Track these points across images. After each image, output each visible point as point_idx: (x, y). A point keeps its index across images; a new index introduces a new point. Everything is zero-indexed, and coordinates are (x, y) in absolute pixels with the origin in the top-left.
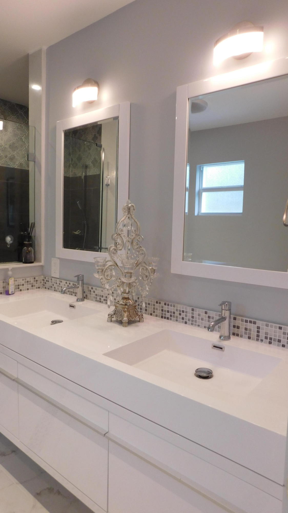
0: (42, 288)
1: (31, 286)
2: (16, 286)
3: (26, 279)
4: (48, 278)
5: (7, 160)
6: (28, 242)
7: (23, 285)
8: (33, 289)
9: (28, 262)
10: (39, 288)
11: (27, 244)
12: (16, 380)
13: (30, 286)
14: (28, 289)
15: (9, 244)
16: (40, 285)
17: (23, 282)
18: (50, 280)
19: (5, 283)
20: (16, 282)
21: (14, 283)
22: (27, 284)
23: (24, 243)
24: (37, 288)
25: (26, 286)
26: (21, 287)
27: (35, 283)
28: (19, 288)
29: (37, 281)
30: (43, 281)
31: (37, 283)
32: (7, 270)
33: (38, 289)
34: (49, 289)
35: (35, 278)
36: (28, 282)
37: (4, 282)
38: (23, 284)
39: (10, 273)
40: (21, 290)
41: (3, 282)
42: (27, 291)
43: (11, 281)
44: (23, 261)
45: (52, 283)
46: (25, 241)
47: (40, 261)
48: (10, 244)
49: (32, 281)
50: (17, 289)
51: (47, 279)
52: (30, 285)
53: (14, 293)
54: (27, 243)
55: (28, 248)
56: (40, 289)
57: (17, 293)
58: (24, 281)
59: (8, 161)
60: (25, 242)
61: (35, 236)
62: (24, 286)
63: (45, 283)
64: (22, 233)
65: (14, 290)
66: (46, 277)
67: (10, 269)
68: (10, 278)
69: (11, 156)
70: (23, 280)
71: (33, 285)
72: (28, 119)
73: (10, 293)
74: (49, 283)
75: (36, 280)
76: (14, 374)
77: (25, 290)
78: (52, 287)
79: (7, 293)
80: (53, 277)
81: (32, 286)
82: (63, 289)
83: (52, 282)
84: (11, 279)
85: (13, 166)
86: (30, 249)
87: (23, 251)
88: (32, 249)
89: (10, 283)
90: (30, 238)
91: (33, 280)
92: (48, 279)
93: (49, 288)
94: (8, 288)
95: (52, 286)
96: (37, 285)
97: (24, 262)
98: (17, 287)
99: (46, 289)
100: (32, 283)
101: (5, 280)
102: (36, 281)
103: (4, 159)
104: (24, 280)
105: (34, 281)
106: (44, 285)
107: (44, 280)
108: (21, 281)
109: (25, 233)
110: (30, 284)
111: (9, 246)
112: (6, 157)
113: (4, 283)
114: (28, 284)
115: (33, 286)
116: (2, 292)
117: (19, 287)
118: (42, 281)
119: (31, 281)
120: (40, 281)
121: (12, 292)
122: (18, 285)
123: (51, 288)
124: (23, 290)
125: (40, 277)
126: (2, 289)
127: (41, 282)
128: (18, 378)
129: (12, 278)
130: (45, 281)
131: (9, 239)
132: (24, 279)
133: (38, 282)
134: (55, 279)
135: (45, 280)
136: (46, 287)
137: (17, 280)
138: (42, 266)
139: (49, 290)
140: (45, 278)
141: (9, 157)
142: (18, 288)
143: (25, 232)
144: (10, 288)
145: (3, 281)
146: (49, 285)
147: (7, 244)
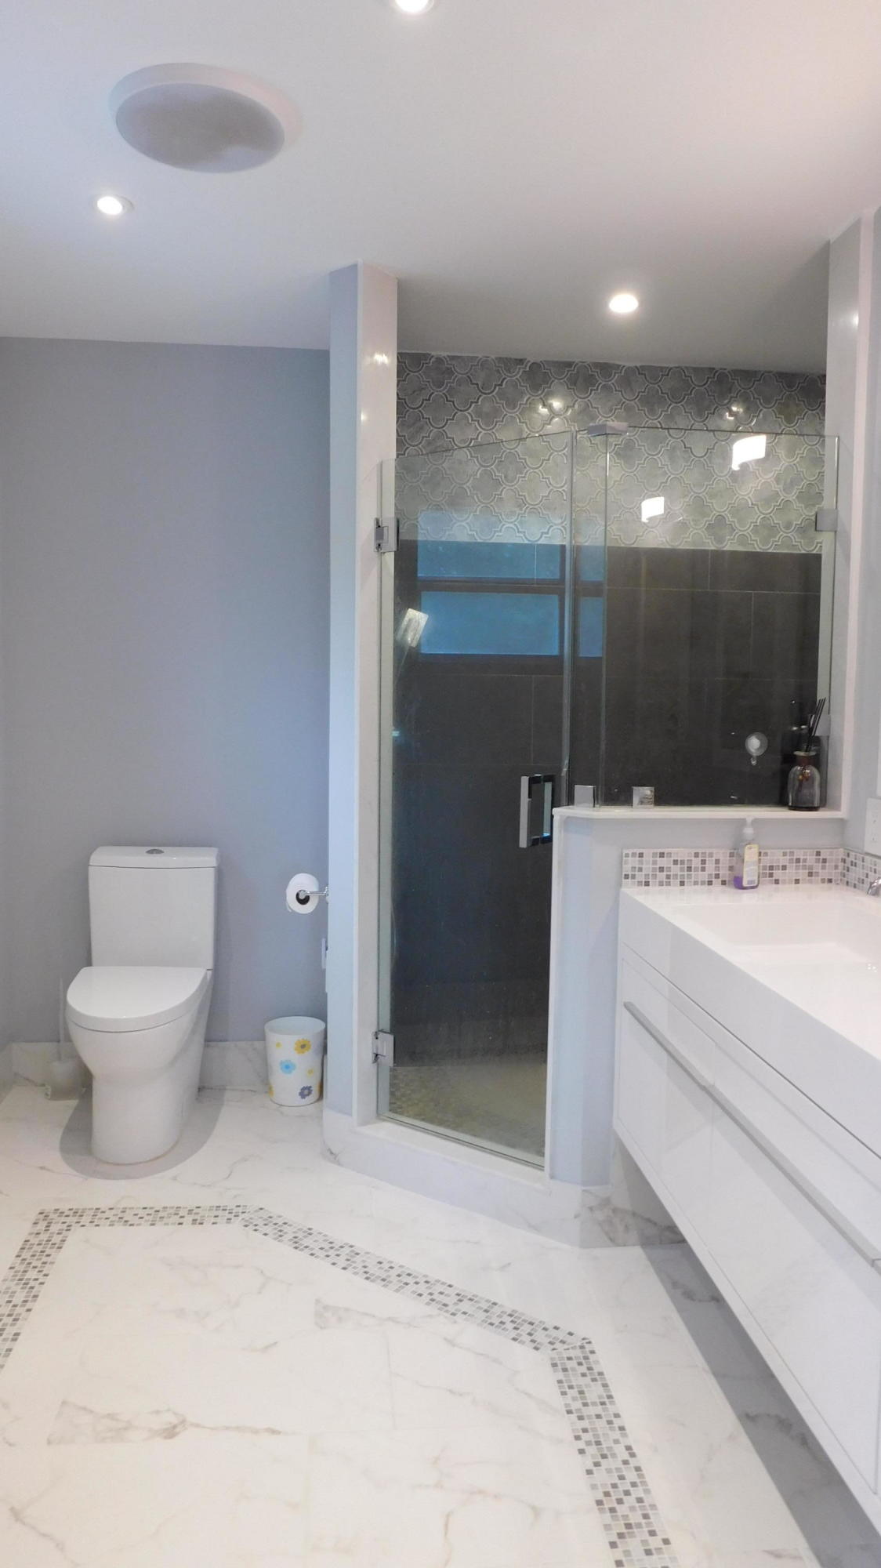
0: (839, 882)
1: (807, 875)
2: (764, 868)
3: (793, 852)
4: (856, 856)
5: (789, 535)
6: (806, 751)
7: (784, 868)
8: (810, 882)
9: (802, 808)
10: (830, 881)
11: (802, 756)
12: (707, 1090)
13: (802, 874)
14: (799, 880)
15: (754, 755)
16: (834, 874)
17: (784, 861)
18: (859, 862)
19: (734, 858)
20: (766, 858)
21: (760, 860)
22: (794, 868)
23: (795, 756)
24: (823, 881)
25: (791, 871)
26: (778, 874)
27: (817, 868)
28: (771, 875)
29: (824, 861)
30: (843, 864)
31: (823, 868)
32: (742, 823)
33: (826, 885)
34: (855, 886)
35: (818, 854)
36: (798, 860)
37: (733, 853)
38: (784, 864)
39: (749, 831)
40: (777, 882)
41: (730, 853)
42: (794, 885)
43: (750, 854)
44: (790, 804)
45: (865, 871)
46: (800, 750)
47: (837, 808)
48: (757, 757)
49: (811, 859)
50: (768, 878)
51: (852, 858)
52: (803, 869)
53: (755, 885)
54: (802, 754)
55: (804, 769)
56: (833, 885)
57: (767, 888)
58: (788, 857)
59: (793, 538)
60: (797, 753)
61: (828, 737)
62: (787, 871)
63: (848, 871)
64: (795, 728)
65: (756, 878)
66: (851, 853)
67: (749, 820)
68: (749, 844)
69: (801, 524)
70: (785, 854)
71: (814, 871)
72: (824, 415)
73: (745, 884)
74: (857, 869)
75: (823, 859)
76: (708, 1076)
77: (790, 882)
78: (863, 883)
79: (738, 883)
80: (868, 854)
81: (810, 874)
82: (874, 883)
83: (863, 869)
84: (750, 848)
85: (807, 549)
86: (808, 771)
87: (791, 776)
88: (815, 771)
89: (746, 858)
90: (813, 741)
91: (815, 857)
92: (856, 859)
93: (856, 882)
94: (742, 870)
95: (865, 879)
96: (825, 874)
97: (791, 806)
98: (768, 872)
99: (849, 888)
100: (811, 867)
101: (735, 849)
102: (821, 861)
103: (782, 533)
104: (788, 854)
105: (818, 861)
106: (844, 876)
107: (844, 861)
108: (777, 857)
109: (802, 729)
110: (804, 867)
111: (754, 763)
112: (788, 526)
113: (733, 856)
114: (797, 868)
115: (814, 874)
116: (727, 879)
117: (772, 873)
118: (841, 865)
119: (806, 859)
120: (834, 864)
121: (752, 882)
122: (771, 868)
123: (861, 885)
124: (784, 882)
125: (835, 850)
126: (728, 872)
127: (836, 867)
128: (713, 1086)
129: (753, 846)
130: (848, 864)
131: (754, 744)
132: (788, 851)
133: (827, 864)
134: (874, 859)
135: (848, 860)
136: (849, 880)
137: (769, 851)
138: (842, 822)
139: (855, 890)
140: (848, 855)
141: (796, 525)
142: (769, 874)
143: (803, 727)
144: (746, 870)
145: (732, 851)
146: (857, 877)
147: (749, 756)
